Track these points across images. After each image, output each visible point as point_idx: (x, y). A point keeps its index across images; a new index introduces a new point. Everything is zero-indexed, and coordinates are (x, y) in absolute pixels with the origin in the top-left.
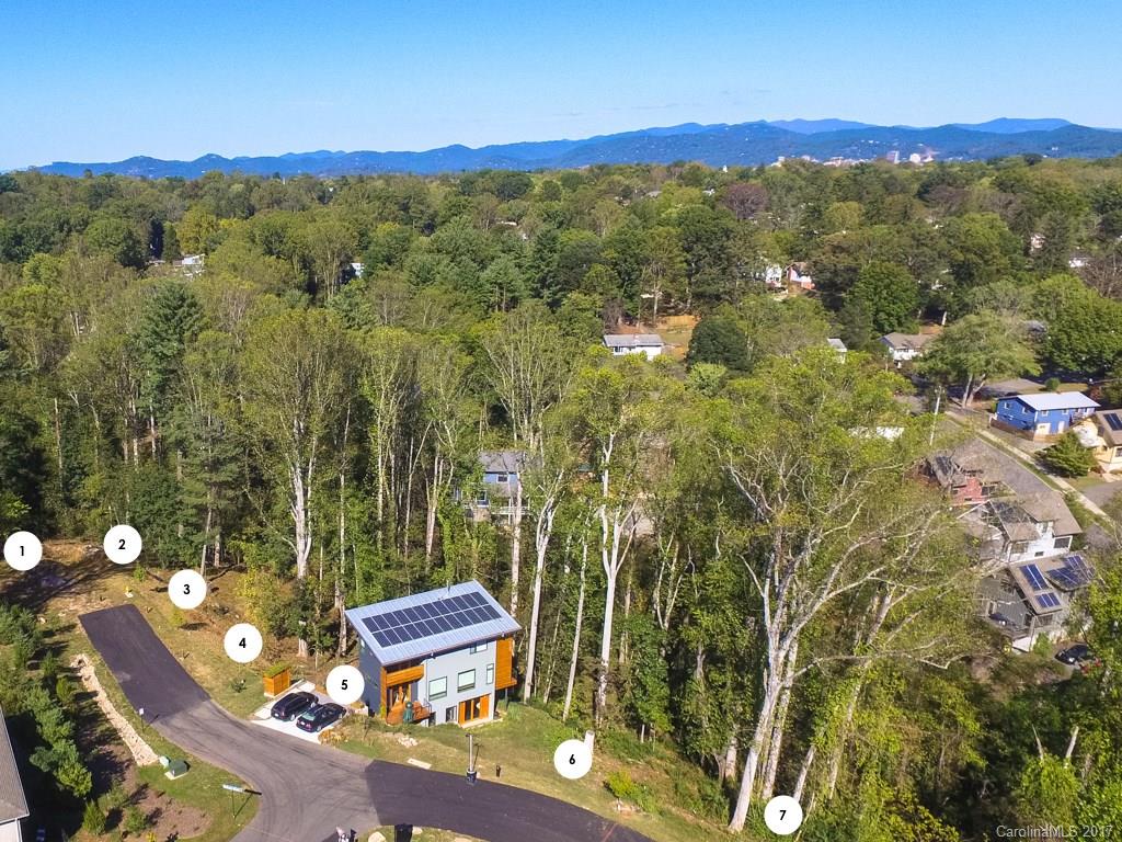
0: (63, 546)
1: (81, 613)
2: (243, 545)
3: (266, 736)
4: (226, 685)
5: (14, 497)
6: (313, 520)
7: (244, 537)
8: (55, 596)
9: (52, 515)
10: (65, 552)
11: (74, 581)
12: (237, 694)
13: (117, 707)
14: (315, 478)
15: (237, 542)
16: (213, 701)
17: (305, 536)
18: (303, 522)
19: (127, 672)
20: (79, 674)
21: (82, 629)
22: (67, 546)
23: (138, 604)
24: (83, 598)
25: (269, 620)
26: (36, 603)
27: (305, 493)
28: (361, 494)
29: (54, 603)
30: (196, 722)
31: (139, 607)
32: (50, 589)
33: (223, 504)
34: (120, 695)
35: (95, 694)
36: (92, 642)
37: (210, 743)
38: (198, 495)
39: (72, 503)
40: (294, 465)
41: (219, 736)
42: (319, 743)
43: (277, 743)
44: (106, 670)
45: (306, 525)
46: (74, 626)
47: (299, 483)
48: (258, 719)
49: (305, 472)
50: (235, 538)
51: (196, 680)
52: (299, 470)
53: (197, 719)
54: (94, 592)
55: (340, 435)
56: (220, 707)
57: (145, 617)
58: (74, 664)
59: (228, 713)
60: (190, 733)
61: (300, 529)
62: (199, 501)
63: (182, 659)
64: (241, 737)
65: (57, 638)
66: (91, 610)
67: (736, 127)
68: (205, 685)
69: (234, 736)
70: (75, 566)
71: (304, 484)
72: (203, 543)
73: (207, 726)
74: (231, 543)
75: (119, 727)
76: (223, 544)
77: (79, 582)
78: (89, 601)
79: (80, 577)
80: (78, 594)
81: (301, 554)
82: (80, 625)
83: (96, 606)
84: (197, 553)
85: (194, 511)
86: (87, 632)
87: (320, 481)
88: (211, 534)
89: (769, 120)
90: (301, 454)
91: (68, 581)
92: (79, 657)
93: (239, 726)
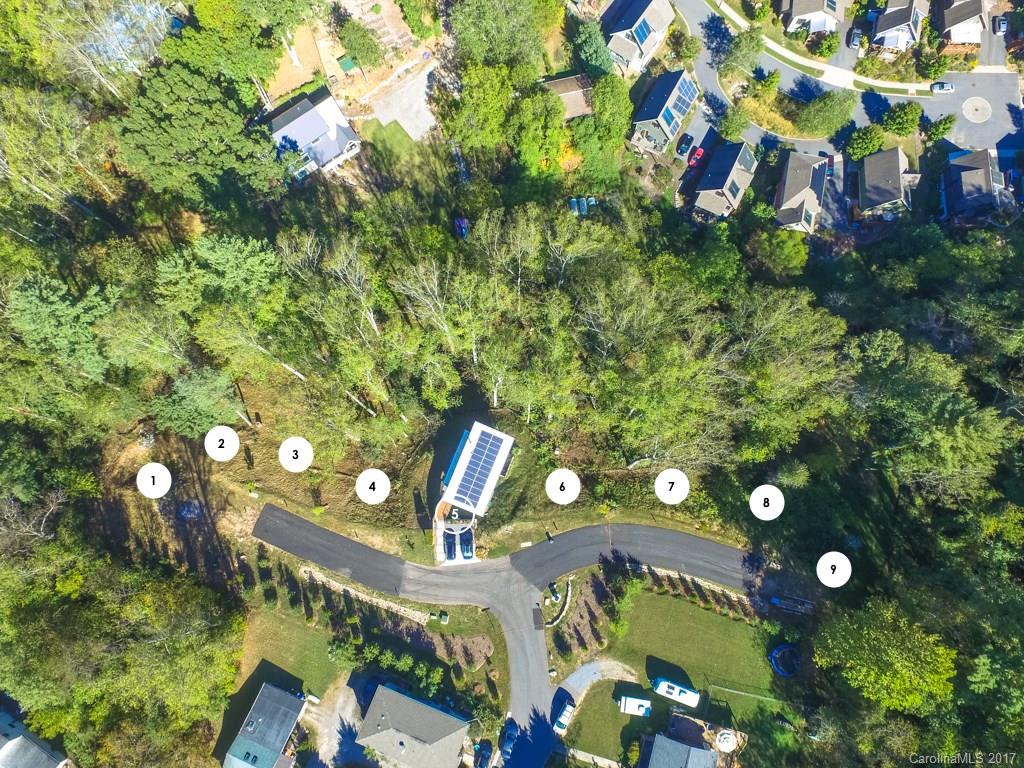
4: (399, 545)
16: (407, 562)
19: (344, 567)
20: (319, 582)
21: (271, 546)
23: (271, 501)
30: (417, 582)
34: (360, 586)
35: (347, 592)
36: (291, 553)
37: (438, 592)
41: (436, 585)
42: (484, 562)
44: (330, 572)
46: (262, 546)
48: (441, 562)
51: (381, 550)
53: (414, 579)
56: (416, 565)
57: (290, 511)
58: (307, 577)
60: (423, 591)
63: (357, 538)
68: (391, 553)
69: (442, 580)
73: (425, 581)
75: (387, 607)
83: (249, 518)
93: (438, 572)
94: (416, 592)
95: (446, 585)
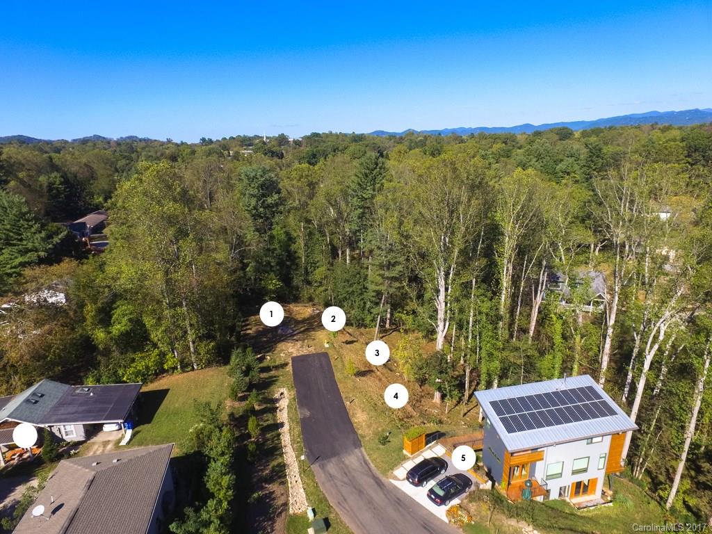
0: (300, 308)
1: (294, 355)
2: (404, 317)
3: (401, 502)
4: (376, 434)
5: (274, 277)
6: (451, 310)
7: (405, 312)
8: (283, 341)
9: (297, 288)
10: (301, 311)
11: (298, 331)
12: (381, 447)
13: (293, 441)
14: (454, 280)
15: (400, 314)
16: (363, 449)
17: (445, 320)
18: (444, 310)
19: (309, 410)
20: (277, 405)
21: (291, 367)
22: (302, 308)
23: (332, 353)
24: (299, 344)
25: (415, 374)
26: (270, 345)
27: (447, 289)
28: (489, 294)
29: (281, 346)
30: (346, 471)
31: (330, 355)
32: (282, 335)
33: (392, 291)
34: (298, 430)
35: (282, 425)
36: (294, 380)
37: (353, 500)
38: (377, 284)
39: (309, 283)
40: (439, 270)
41: (360, 492)
42: (447, 522)
43: (409, 513)
44: (296, 404)
45: (446, 312)
46: (286, 364)
47: (442, 282)
48: (394, 477)
49: (447, 274)
50: (399, 312)
51: (355, 425)
52: (443, 273)
53: (347, 467)
54: (306, 341)
55: (475, 250)
56: (367, 458)
57: (332, 363)
58: (277, 396)
59: (372, 465)
60: (339, 484)
61: (441, 315)
62: (377, 288)
63: (348, 403)
64: (378, 498)
65: (273, 373)
66: (301, 353)
67: (681, 112)
68: (360, 432)
69: (373, 495)
70: (304, 321)
71: (446, 284)
72: (378, 314)
73: (353, 477)
74: (397, 315)
75: (288, 463)
76: (392, 315)
77: (299, 333)
78: (302, 347)
79: (302, 329)
80: (297, 341)
81: (441, 333)
82: (290, 364)
83: (305, 351)
84: (373, 320)
85: (374, 294)
86: (293, 371)
87: (459, 281)
88: (384, 309)
89: (701, 108)
90: (445, 260)
91: (294, 331)
92: (282, 390)
93: (379, 483)
94: (331, 477)
95: (370, 502)
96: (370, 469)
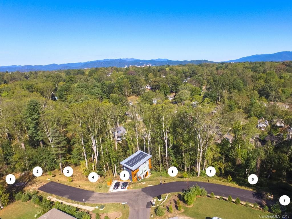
1: (37, 188)
4: (96, 188)
7: (67, 159)
8: (24, 187)
12: (101, 189)
13: (72, 203)
20: (52, 201)
24: (34, 185)
31: (54, 181)
34: (70, 200)
36: (48, 193)
41: (105, 198)
42: (128, 190)
44: (60, 197)
48: (110, 191)
51: (87, 190)
54: (36, 182)
56: (99, 193)
57: (59, 182)
63: (79, 187)
66: (40, 186)
68: (91, 190)
75: (77, 206)
77: (28, 182)
78: (37, 185)
80: (31, 184)
81: (96, 156)
82: (40, 191)
86: (44, 191)
91: (24, 183)
92: (48, 197)
93: (107, 194)
94: (93, 201)
95: (109, 197)
96: (102, 194)
